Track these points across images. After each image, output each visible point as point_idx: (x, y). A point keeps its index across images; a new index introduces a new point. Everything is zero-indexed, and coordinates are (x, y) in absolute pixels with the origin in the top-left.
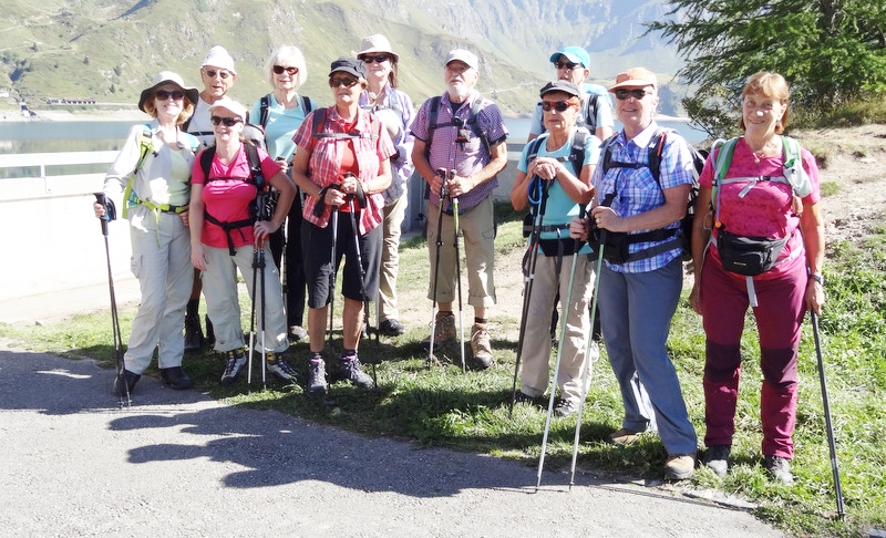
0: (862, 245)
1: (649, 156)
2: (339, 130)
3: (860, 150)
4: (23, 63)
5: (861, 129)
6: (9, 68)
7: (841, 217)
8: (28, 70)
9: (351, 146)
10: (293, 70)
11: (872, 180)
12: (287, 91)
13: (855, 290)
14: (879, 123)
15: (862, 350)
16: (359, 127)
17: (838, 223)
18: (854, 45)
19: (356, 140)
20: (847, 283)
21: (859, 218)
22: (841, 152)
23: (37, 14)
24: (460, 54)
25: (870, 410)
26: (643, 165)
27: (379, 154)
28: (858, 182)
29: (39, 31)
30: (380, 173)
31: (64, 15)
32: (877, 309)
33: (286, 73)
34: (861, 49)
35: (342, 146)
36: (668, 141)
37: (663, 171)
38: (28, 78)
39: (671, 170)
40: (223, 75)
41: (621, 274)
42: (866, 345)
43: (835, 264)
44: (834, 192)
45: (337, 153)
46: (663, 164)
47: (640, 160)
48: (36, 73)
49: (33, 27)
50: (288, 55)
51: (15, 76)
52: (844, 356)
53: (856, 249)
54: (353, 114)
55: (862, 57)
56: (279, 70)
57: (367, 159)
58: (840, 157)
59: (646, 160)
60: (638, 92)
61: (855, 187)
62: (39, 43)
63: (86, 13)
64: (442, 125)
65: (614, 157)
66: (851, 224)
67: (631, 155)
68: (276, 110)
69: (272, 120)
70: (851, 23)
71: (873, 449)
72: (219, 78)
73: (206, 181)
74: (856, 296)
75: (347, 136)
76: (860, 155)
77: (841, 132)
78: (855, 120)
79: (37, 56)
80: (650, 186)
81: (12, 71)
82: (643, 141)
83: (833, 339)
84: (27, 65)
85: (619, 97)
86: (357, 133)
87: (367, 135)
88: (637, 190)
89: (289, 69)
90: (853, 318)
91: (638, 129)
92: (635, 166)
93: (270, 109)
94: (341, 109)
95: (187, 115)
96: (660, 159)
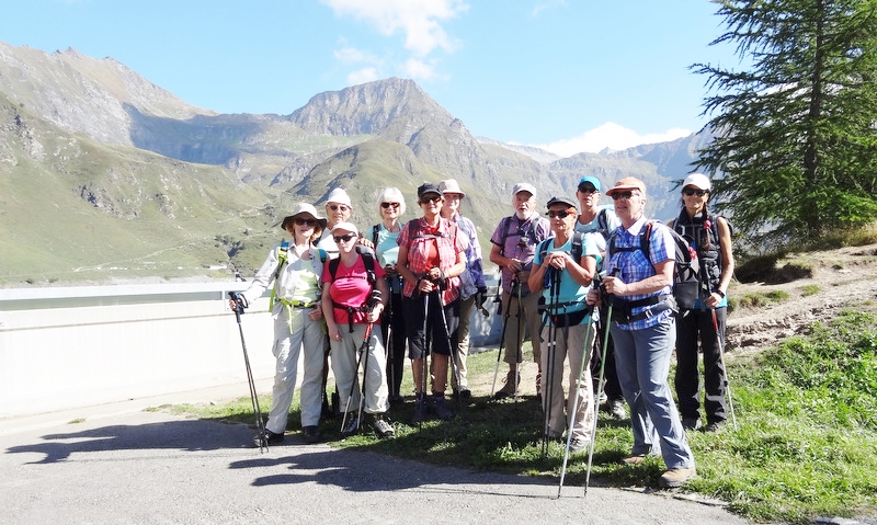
0: (832, 325)
1: (641, 241)
2: (427, 233)
3: (839, 264)
4: (238, 244)
5: (840, 250)
6: (228, 248)
7: (817, 306)
8: (241, 249)
9: (435, 244)
10: (396, 205)
11: (845, 283)
12: (392, 219)
13: (825, 356)
14: (854, 246)
15: (830, 399)
16: (441, 230)
17: (814, 311)
18: (833, 190)
19: (439, 239)
20: (818, 352)
21: (831, 307)
22: (823, 265)
23: (249, 208)
24: (525, 186)
25: (830, 439)
26: (637, 248)
27: (456, 249)
28: (835, 285)
29: (250, 220)
30: (457, 262)
31: (268, 208)
32: (843, 371)
33: (391, 207)
34: (838, 193)
35: (429, 244)
36: (654, 229)
37: (652, 251)
38: (241, 255)
39: (658, 248)
40: (342, 208)
41: (629, 332)
42: (834, 396)
43: (810, 339)
44: (815, 292)
45: (426, 248)
46: (651, 245)
47: (634, 245)
48: (246, 251)
49: (246, 218)
50: (392, 194)
51: (232, 253)
52: (814, 403)
53: (826, 327)
54: (436, 221)
55: (839, 197)
56: (385, 205)
57: (446, 252)
58: (822, 269)
59: (639, 244)
60: (627, 193)
61: (833, 288)
62: (250, 229)
63: (284, 207)
64: (512, 235)
65: (616, 244)
66: (825, 311)
67: (628, 242)
68: (383, 234)
69: (381, 241)
70: (831, 176)
71: (829, 465)
72: (339, 211)
73: (333, 280)
74: (826, 361)
75: (433, 236)
76: (838, 267)
77: (824, 254)
78: (835, 244)
79: (248, 238)
80: (643, 263)
81: (230, 250)
82: (635, 230)
83: (807, 392)
84: (241, 245)
85: (615, 198)
86: (439, 234)
87: (447, 236)
88: (633, 267)
89: (393, 204)
90: (823, 377)
91: (632, 222)
92: (632, 249)
93: (380, 233)
94: (430, 217)
95: (316, 236)
96: (649, 242)
